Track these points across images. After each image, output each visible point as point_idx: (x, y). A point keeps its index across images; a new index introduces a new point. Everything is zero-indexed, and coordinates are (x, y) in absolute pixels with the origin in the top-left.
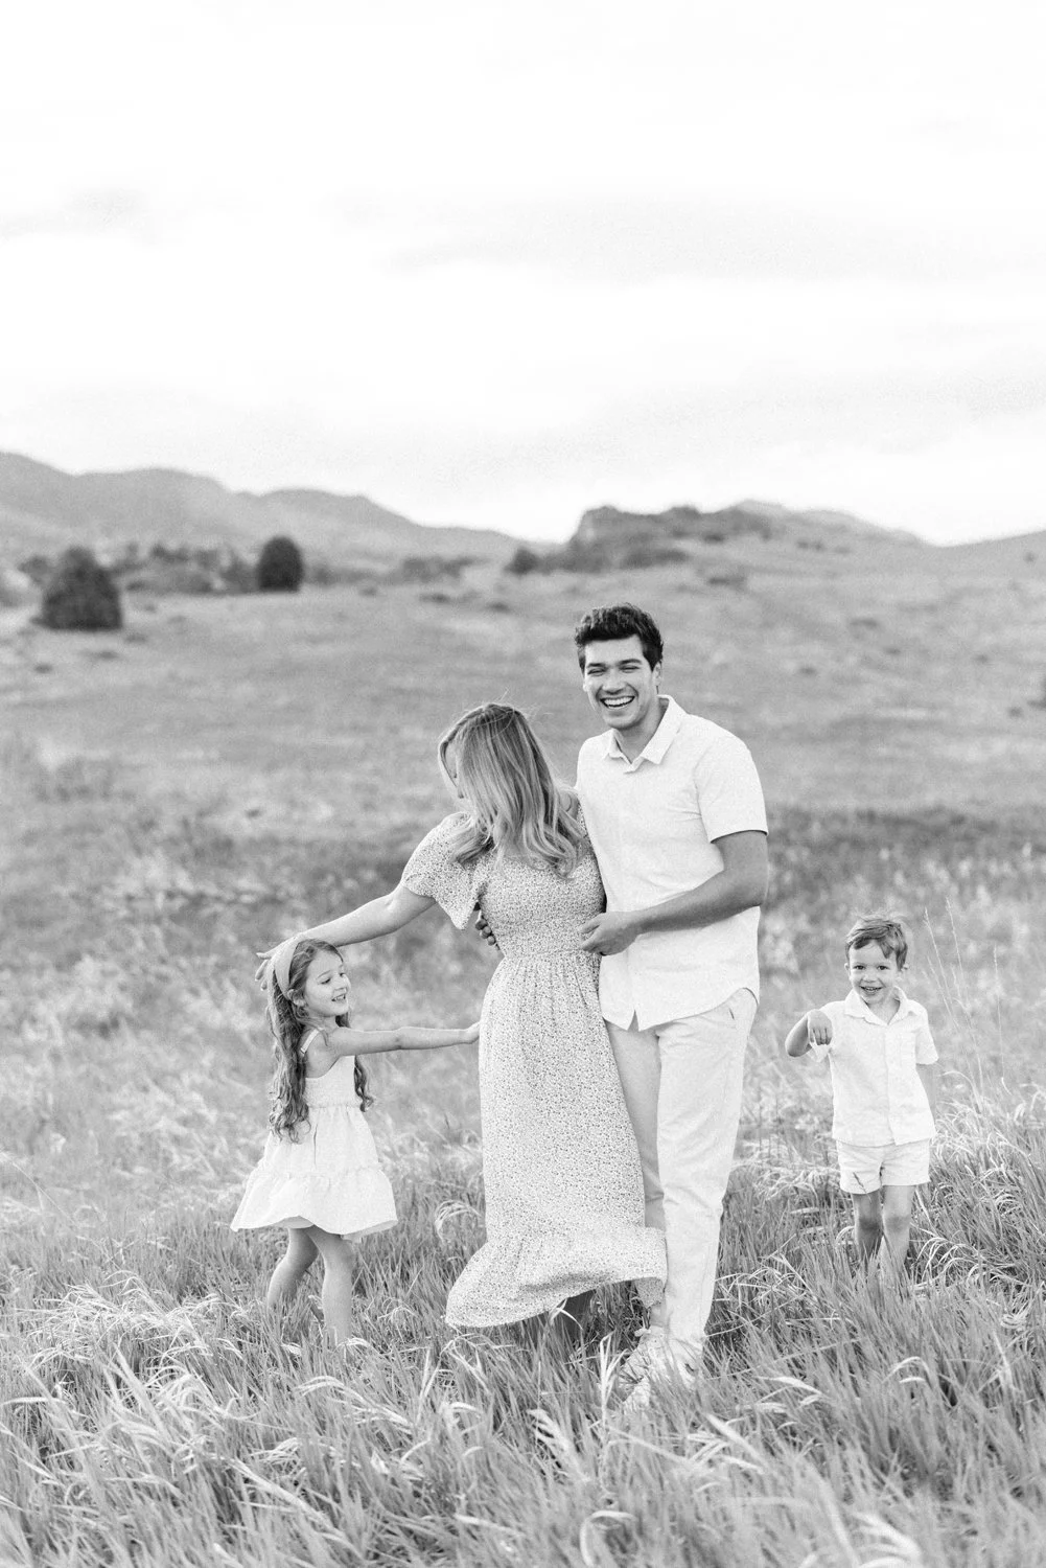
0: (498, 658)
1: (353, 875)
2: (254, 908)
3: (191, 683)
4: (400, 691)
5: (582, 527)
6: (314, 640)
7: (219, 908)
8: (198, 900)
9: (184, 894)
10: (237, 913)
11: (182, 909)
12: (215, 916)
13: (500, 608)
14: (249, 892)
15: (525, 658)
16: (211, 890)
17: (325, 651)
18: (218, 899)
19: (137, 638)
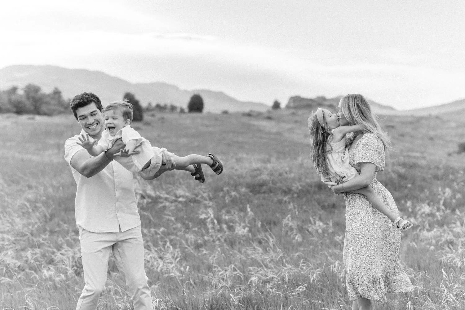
0: (269, 133)
1: (236, 190)
2: (186, 204)
3: (164, 138)
4: (237, 142)
5: (289, 102)
6: (207, 126)
7: (167, 204)
8: (156, 200)
9: (149, 196)
10: (176, 206)
11: (148, 203)
12: (165, 207)
13: (269, 118)
14: (183, 197)
15: (279, 134)
16: (164, 195)
17: (211, 129)
18: (166, 199)
19: (147, 124)
